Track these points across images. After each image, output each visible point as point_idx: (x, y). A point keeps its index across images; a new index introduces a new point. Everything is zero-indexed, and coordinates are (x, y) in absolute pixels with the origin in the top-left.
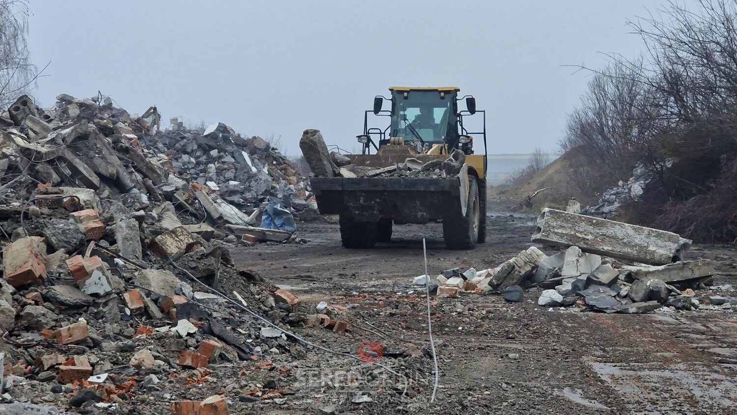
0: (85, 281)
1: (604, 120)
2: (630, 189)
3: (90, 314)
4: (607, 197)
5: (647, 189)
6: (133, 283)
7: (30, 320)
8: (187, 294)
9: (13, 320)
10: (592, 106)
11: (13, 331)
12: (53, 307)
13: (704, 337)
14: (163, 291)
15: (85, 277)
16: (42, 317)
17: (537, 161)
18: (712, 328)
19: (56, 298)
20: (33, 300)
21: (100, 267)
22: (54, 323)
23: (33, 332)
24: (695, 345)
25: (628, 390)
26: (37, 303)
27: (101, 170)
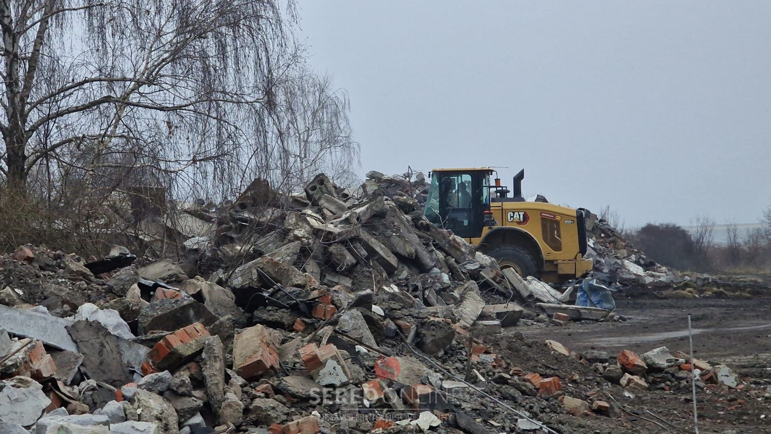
0: (319, 371)
3: (324, 407)
6: (374, 372)
7: (259, 414)
8: (433, 383)
9: (241, 415)
11: (241, 425)
12: (284, 400)
14: (407, 380)
15: (318, 367)
16: (272, 411)
19: (288, 390)
20: (262, 393)
21: (335, 356)
22: (285, 417)
23: (262, 428)
26: (267, 396)
27: (399, 250)
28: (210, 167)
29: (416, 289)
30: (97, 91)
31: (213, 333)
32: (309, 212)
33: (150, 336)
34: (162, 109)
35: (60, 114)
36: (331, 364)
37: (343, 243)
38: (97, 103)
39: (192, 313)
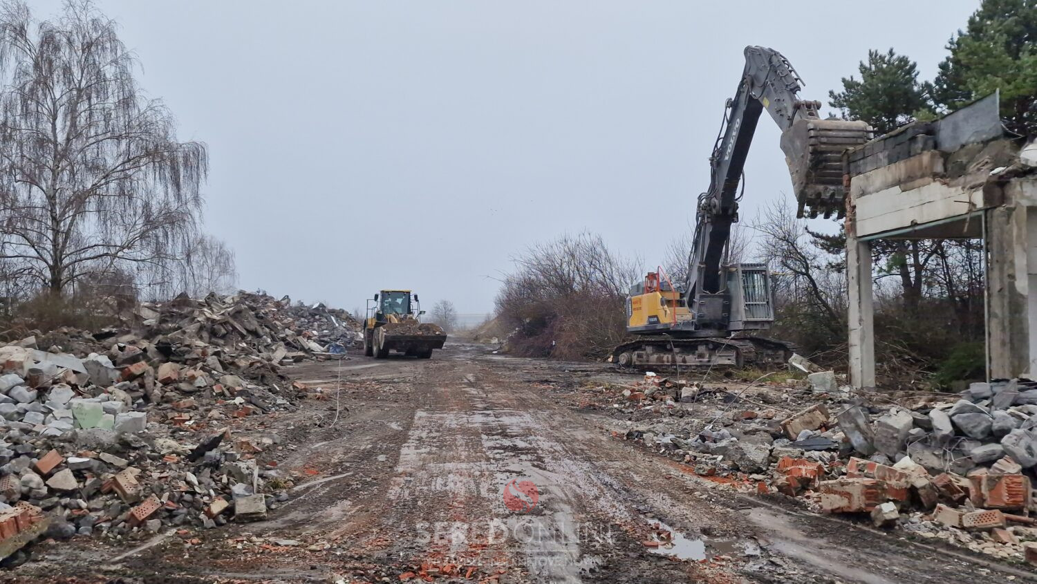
6: (219, 382)
8: (244, 386)
15: (195, 379)
27: (248, 328)
28: (158, 287)
29: (254, 345)
30: (101, 250)
31: (150, 365)
32: (205, 309)
33: (121, 367)
34: (135, 260)
35: (81, 260)
36: (200, 378)
37: (221, 324)
38: (101, 256)
39: (141, 357)
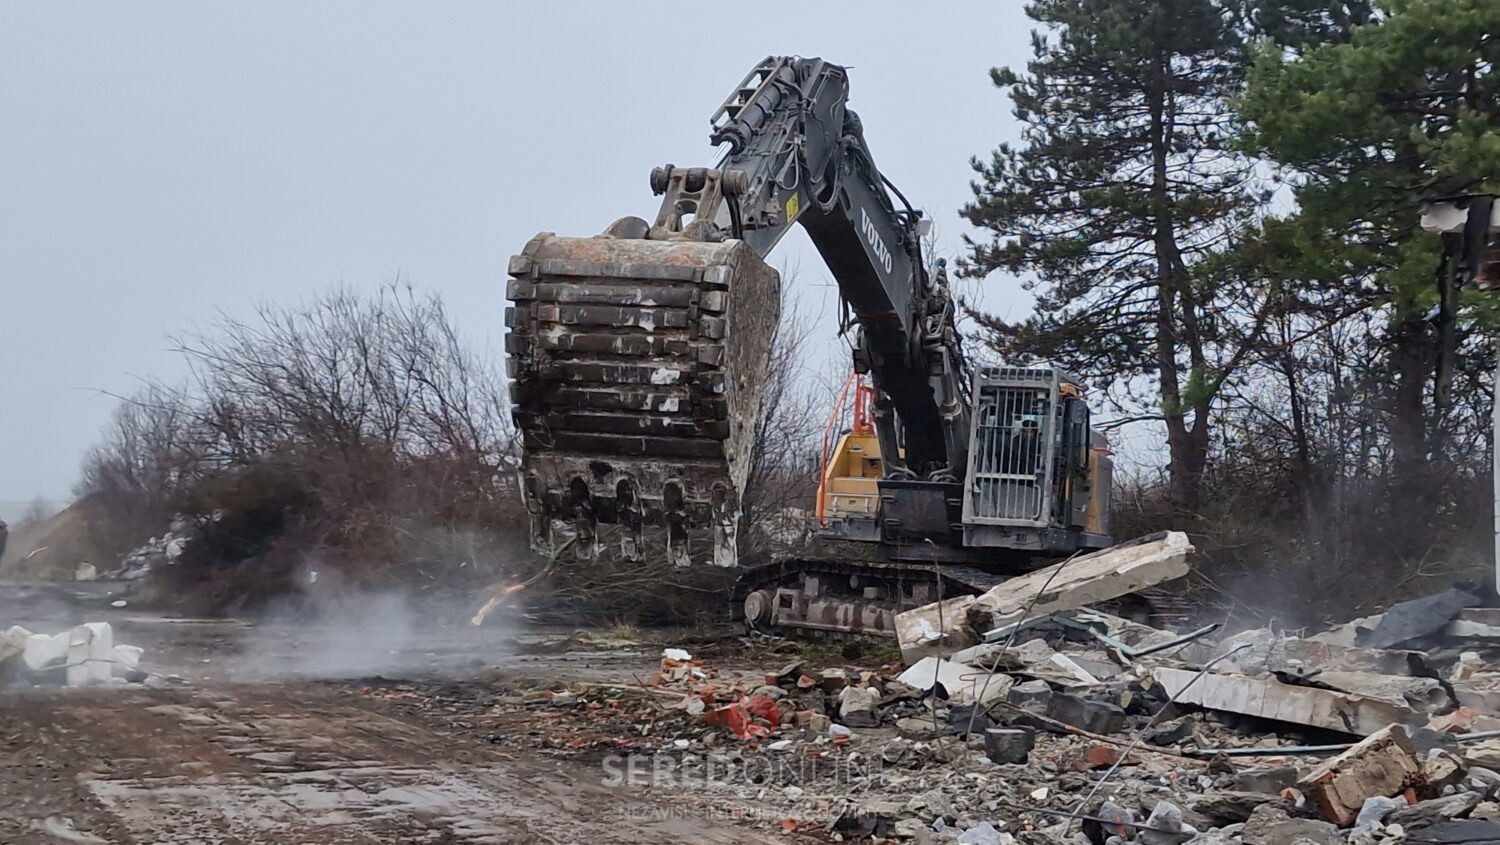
1: (132, 459)
2: (165, 548)
4: (134, 558)
5: (187, 549)
10: (116, 441)
13: (246, 739)
17: (38, 512)
18: (260, 727)
24: (233, 751)
25: (137, 817)
